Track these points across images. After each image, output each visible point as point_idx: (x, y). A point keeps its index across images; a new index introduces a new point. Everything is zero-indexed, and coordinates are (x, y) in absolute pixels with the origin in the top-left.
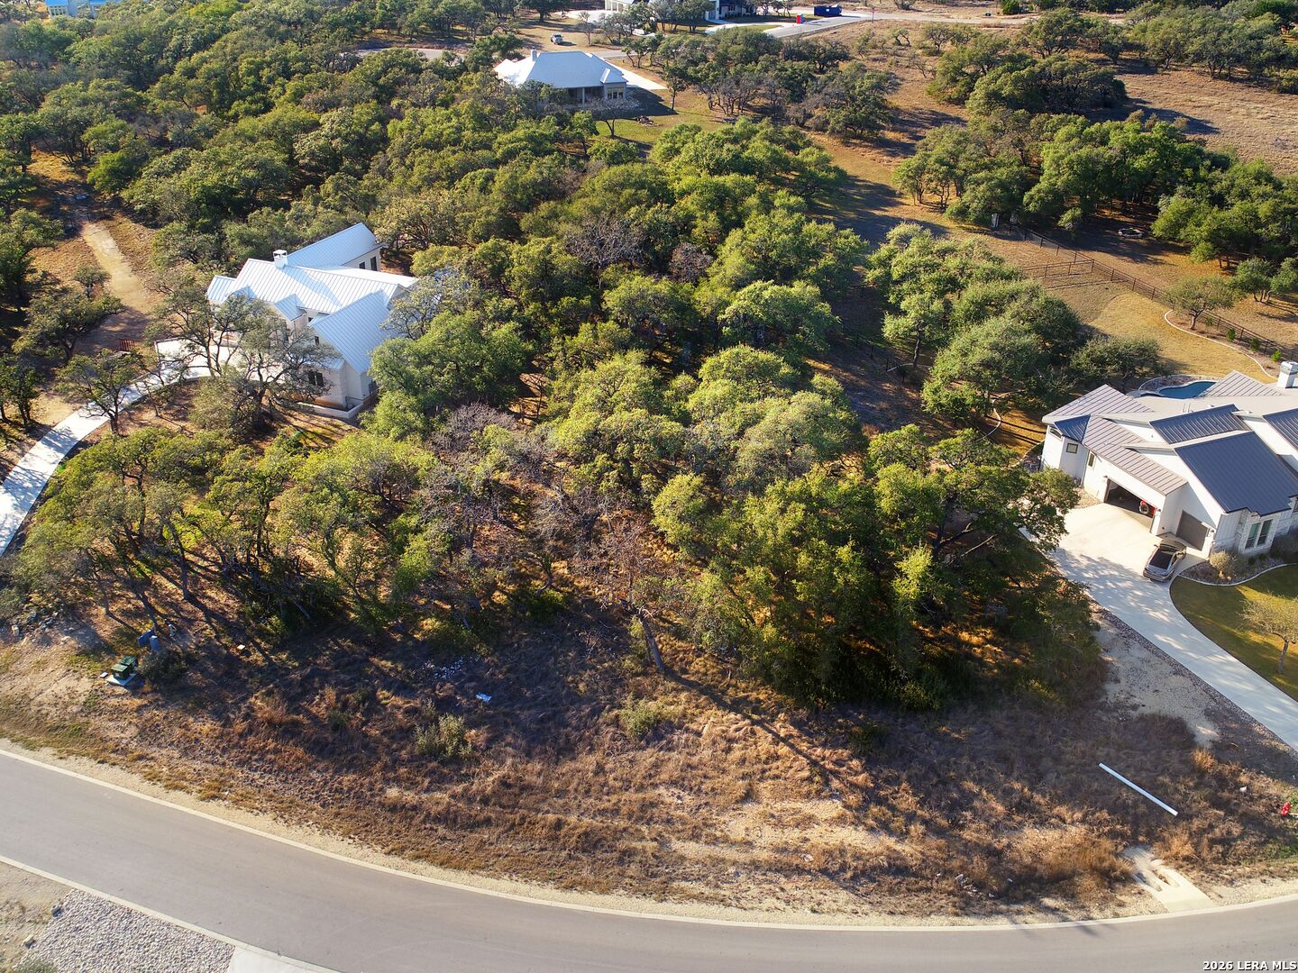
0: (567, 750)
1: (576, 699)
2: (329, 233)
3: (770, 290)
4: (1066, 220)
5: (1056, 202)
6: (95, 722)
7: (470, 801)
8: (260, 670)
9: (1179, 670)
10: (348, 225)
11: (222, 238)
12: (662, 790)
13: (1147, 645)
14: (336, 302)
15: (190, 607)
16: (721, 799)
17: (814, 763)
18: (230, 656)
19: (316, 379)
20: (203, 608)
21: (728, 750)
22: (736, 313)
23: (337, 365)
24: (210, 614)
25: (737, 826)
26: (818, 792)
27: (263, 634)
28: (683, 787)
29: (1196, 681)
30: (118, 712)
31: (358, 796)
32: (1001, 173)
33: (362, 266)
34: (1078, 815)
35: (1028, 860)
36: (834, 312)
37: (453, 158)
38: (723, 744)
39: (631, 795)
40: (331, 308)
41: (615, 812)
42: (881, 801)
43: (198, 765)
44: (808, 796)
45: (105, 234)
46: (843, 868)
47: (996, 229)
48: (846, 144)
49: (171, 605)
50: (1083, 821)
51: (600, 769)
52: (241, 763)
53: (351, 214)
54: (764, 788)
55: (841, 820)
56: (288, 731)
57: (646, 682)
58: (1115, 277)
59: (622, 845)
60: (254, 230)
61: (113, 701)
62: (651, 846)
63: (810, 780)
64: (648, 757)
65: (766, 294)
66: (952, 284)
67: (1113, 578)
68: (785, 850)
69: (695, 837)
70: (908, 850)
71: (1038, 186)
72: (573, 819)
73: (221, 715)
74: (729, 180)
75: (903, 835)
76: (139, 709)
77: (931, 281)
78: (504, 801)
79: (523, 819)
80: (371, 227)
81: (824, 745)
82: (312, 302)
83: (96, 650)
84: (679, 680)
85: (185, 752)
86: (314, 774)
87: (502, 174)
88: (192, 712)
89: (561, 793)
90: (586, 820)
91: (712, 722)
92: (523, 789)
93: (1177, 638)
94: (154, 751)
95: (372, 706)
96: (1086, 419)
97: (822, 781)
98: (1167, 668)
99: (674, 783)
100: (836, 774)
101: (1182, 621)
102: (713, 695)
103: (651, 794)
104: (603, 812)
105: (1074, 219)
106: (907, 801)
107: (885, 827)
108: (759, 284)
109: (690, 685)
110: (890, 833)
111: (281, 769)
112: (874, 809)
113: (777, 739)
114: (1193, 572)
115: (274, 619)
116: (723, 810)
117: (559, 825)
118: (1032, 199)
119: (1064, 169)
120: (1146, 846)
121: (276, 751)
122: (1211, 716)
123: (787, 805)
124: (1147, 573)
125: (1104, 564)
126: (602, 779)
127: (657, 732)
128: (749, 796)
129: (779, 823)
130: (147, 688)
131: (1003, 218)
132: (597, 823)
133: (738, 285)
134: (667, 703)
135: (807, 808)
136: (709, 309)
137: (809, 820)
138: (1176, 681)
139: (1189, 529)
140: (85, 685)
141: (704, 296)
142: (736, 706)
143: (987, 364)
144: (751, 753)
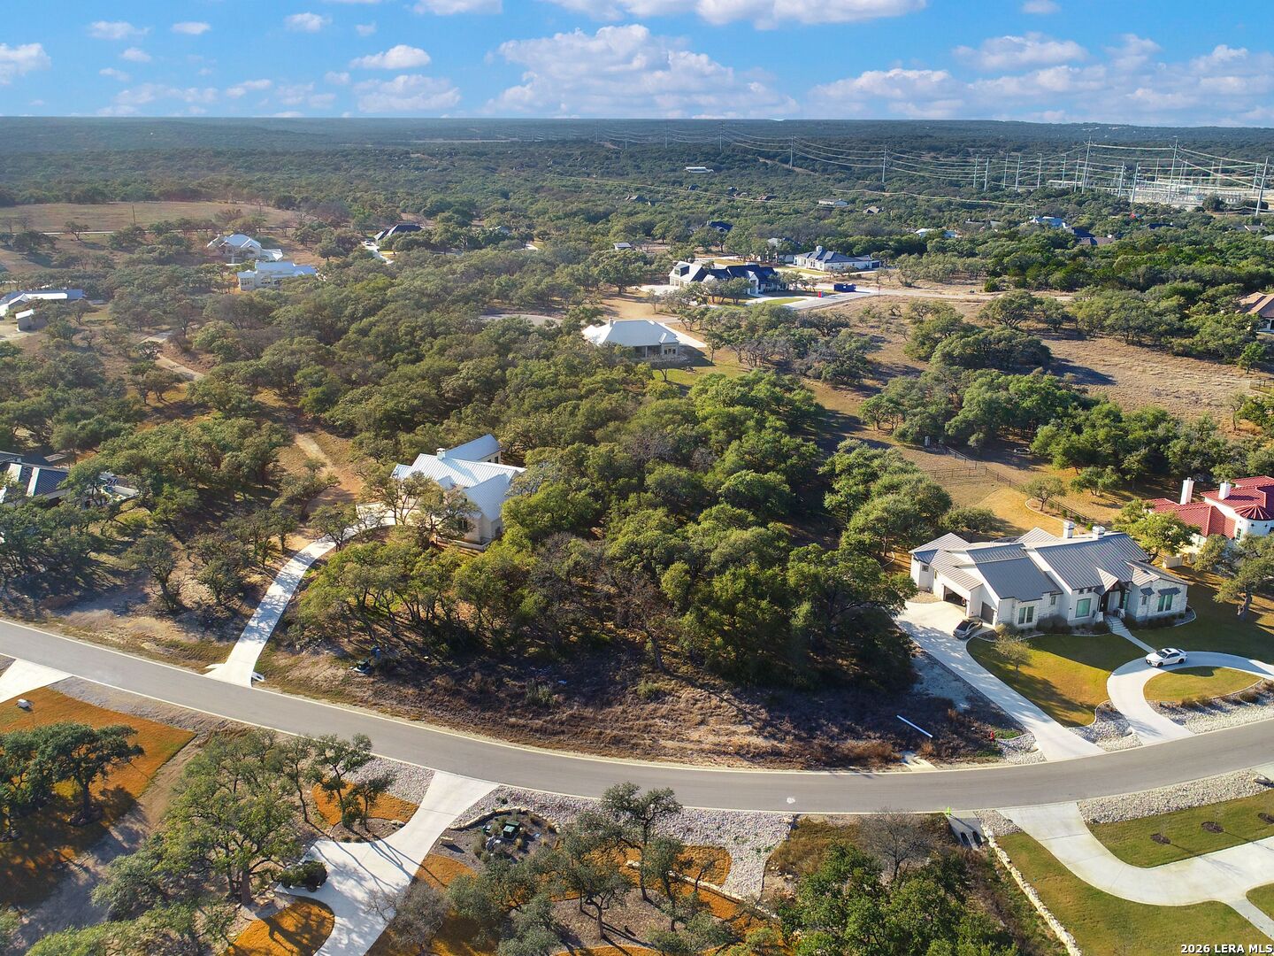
0: (609, 704)
1: (614, 683)
2: (468, 441)
3: (750, 475)
4: (972, 441)
5: (969, 427)
6: (349, 689)
7: (554, 723)
8: (438, 668)
9: (958, 678)
10: (481, 435)
11: (398, 443)
12: (657, 720)
13: (944, 667)
14: (475, 479)
15: (395, 639)
16: (688, 724)
17: (739, 710)
18: (420, 662)
19: (464, 526)
20: (403, 640)
21: (695, 704)
22: (728, 489)
23: (477, 516)
24: (407, 643)
25: (695, 735)
26: (740, 721)
27: (438, 652)
28: (668, 719)
29: (965, 683)
30: (361, 685)
31: (494, 721)
32: (932, 409)
33: (489, 461)
34: (878, 735)
35: (846, 752)
36: (792, 491)
37: (552, 394)
38: (692, 702)
39: (641, 722)
40: (471, 483)
41: (631, 728)
42: (772, 726)
43: (407, 708)
44: (734, 723)
45: (311, 441)
46: (748, 753)
47: (928, 447)
48: (835, 388)
49: (384, 638)
50: (880, 738)
51: (624, 711)
52: (430, 707)
53: (483, 429)
54: (712, 720)
55: (750, 733)
56: (455, 693)
57: (654, 676)
58: (1000, 479)
59: (633, 742)
60: (420, 438)
61: (358, 679)
62: (648, 742)
63: (736, 716)
64: (652, 706)
65: (748, 478)
66: (874, 476)
67: (935, 637)
68: (718, 745)
69: (672, 738)
70: (783, 746)
71: (956, 418)
72: (608, 731)
73: (418, 686)
74: (737, 409)
75: (781, 740)
76: (373, 683)
77: (860, 474)
78: (572, 723)
79: (582, 731)
80: (496, 437)
81: (747, 703)
82: (461, 480)
83: (344, 657)
84: (671, 675)
85: (399, 702)
86: (470, 712)
87: (585, 405)
88: (401, 685)
89: (602, 721)
90: (615, 732)
91: (687, 693)
92: (582, 719)
93: (964, 666)
94: (382, 701)
95: (500, 685)
96: (936, 551)
97: (743, 718)
98: (952, 678)
99: (663, 717)
100: (750, 714)
101: (969, 657)
102: (691, 682)
103: (651, 722)
104: (624, 729)
105: (977, 441)
106: (787, 726)
107: (773, 736)
108: (744, 472)
109: (678, 677)
110: (775, 739)
111: (452, 709)
112: (769, 729)
113: (722, 700)
114: (984, 635)
115: (444, 645)
116: (689, 728)
117: (601, 733)
118: (951, 426)
119: (974, 407)
120: (913, 751)
121: (449, 701)
122: (968, 699)
123: (722, 726)
124: (956, 634)
125: (933, 630)
126: (625, 715)
127: (656, 696)
128: (702, 723)
129: (717, 733)
130: (376, 673)
131: (934, 439)
132: (621, 733)
133: (731, 473)
134: (663, 684)
135: (733, 728)
136: (712, 487)
137: (734, 733)
138: (954, 684)
139: (986, 613)
140: (341, 672)
141: (709, 479)
142: (701, 687)
143: (878, 520)
144: (707, 705)
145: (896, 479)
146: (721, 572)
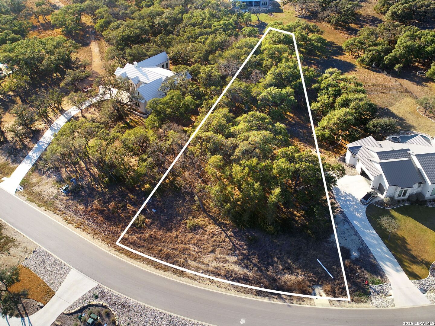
0: (170, 230)
1: (178, 215)
2: (155, 55)
3: (274, 90)
4: (396, 68)
5: (396, 60)
6: (56, 202)
7: (141, 240)
8: (100, 193)
9: (356, 234)
10: (161, 51)
11: (125, 53)
12: (191, 246)
13: (350, 224)
14: (148, 80)
15: (87, 172)
16: (205, 251)
17: (234, 245)
18: (93, 188)
19: (138, 105)
20: (90, 172)
21: (212, 237)
22: (262, 97)
23: (143, 101)
24: (91, 175)
25: (206, 259)
26: (232, 254)
27: (103, 183)
28: (196, 246)
29: (360, 238)
30: (61, 200)
31: (114, 233)
32: (379, 48)
33: (163, 67)
34: (303, 273)
35: (283, 283)
36: (295, 99)
37: (198, 30)
38: (211, 235)
39: (183, 246)
40: (148, 82)
41: (177, 249)
42: (249, 259)
43: (77, 218)
44: (229, 254)
45: (97, 46)
46: (231, 276)
47: (374, 67)
48: (336, 29)
49: (82, 170)
50: (304, 275)
51: (177, 237)
52: (88, 219)
53: (163, 48)
54: (218, 250)
55: (235, 263)
56: (101, 212)
57: (198, 213)
58: (406, 91)
59: (175, 259)
60: (134, 52)
61: (61, 197)
62: (182, 260)
63: (231, 250)
64: (190, 235)
65: (273, 92)
66: (338, 93)
67: (350, 201)
68: (217, 268)
69: (195, 260)
70: (250, 274)
71: (391, 54)
72: (165, 249)
73: (86, 205)
74: (280, 46)
75: (251, 270)
76: (67, 200)
77: (332, 90)
78: (149, 241)
79: (152, 247)
80: (168, 53)
81: (239, 240)
82: (143, 79)
83: (61, 181)
84: (207, 214)
85: (75, 214)
86: (104, 225)
88: (80, 203)
89: (164, 242)
90: (169, 250)
91: (212, 228)
92: (155, 239)
93: (360, 223)
94: (68, 212)
95: (124, 208)
96: (360, 147)
97: (234, 251)
98: (353, 233)
99: (194, 244)
100: (239, 249)
101: (365, 218)
102: (214, 220)
103: (188, 246)
104: (173, 249)
105: (399, 68)
106: (255, 260)
107: (247, 267)
108: (272, 88)
109: (209, 216)
110: (247, 269)
111: (97, 222)
112: (245, 261)
113: (227, 236)
114: (377, 203)
115: (107, 179)
116: (205, 254)
117: (161, 250)
118: (387, 58)
119: (401, 48)
120: (320, 286)
121: (97, 217)
122: (360, 250)
123: (222, 256)
124: (361, 201)
125: (350, 195)
126: (176, 240)
127: (195, 228)
128: (213, 251)
129: (218, 260)
130: (70, 194)
131: (377, 65)
132: (171, 252)
133: (267, 86)
134: (201, 220)
135: (227, 257)
136: (255, 95)
137: (227, 261)
138: (354, 237)
139: (381, 189)
140: (55, 191)
141: (254, 90)
142: (219, 225)
144: (218, 239)
145: (350, 96)
146: (237, 161)
